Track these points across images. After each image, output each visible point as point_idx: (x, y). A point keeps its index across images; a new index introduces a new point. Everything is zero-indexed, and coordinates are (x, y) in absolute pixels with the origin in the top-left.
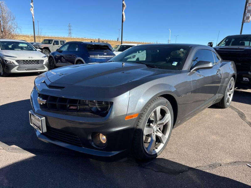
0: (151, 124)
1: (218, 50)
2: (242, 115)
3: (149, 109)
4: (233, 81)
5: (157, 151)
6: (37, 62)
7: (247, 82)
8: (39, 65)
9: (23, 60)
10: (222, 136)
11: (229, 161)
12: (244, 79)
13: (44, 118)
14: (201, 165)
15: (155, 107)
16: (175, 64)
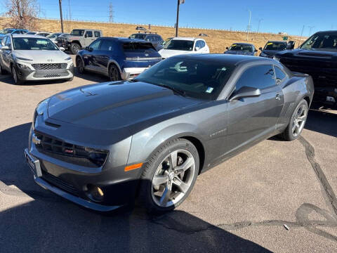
0: (166, 171)
1: (295, 55)
2: (310, 152)
3: (160, 156)
4: (305, 104)
5: (174, 202)
6: (59, 66)
7: (332, 102)
8: (61, 70)
9: (41, 64)
10: (269, 183)
11: (263, 219)
12: (328, 98)
13: (38, 161)
14: (226, 222)
15: (168, 153)
16: (210, 90)
